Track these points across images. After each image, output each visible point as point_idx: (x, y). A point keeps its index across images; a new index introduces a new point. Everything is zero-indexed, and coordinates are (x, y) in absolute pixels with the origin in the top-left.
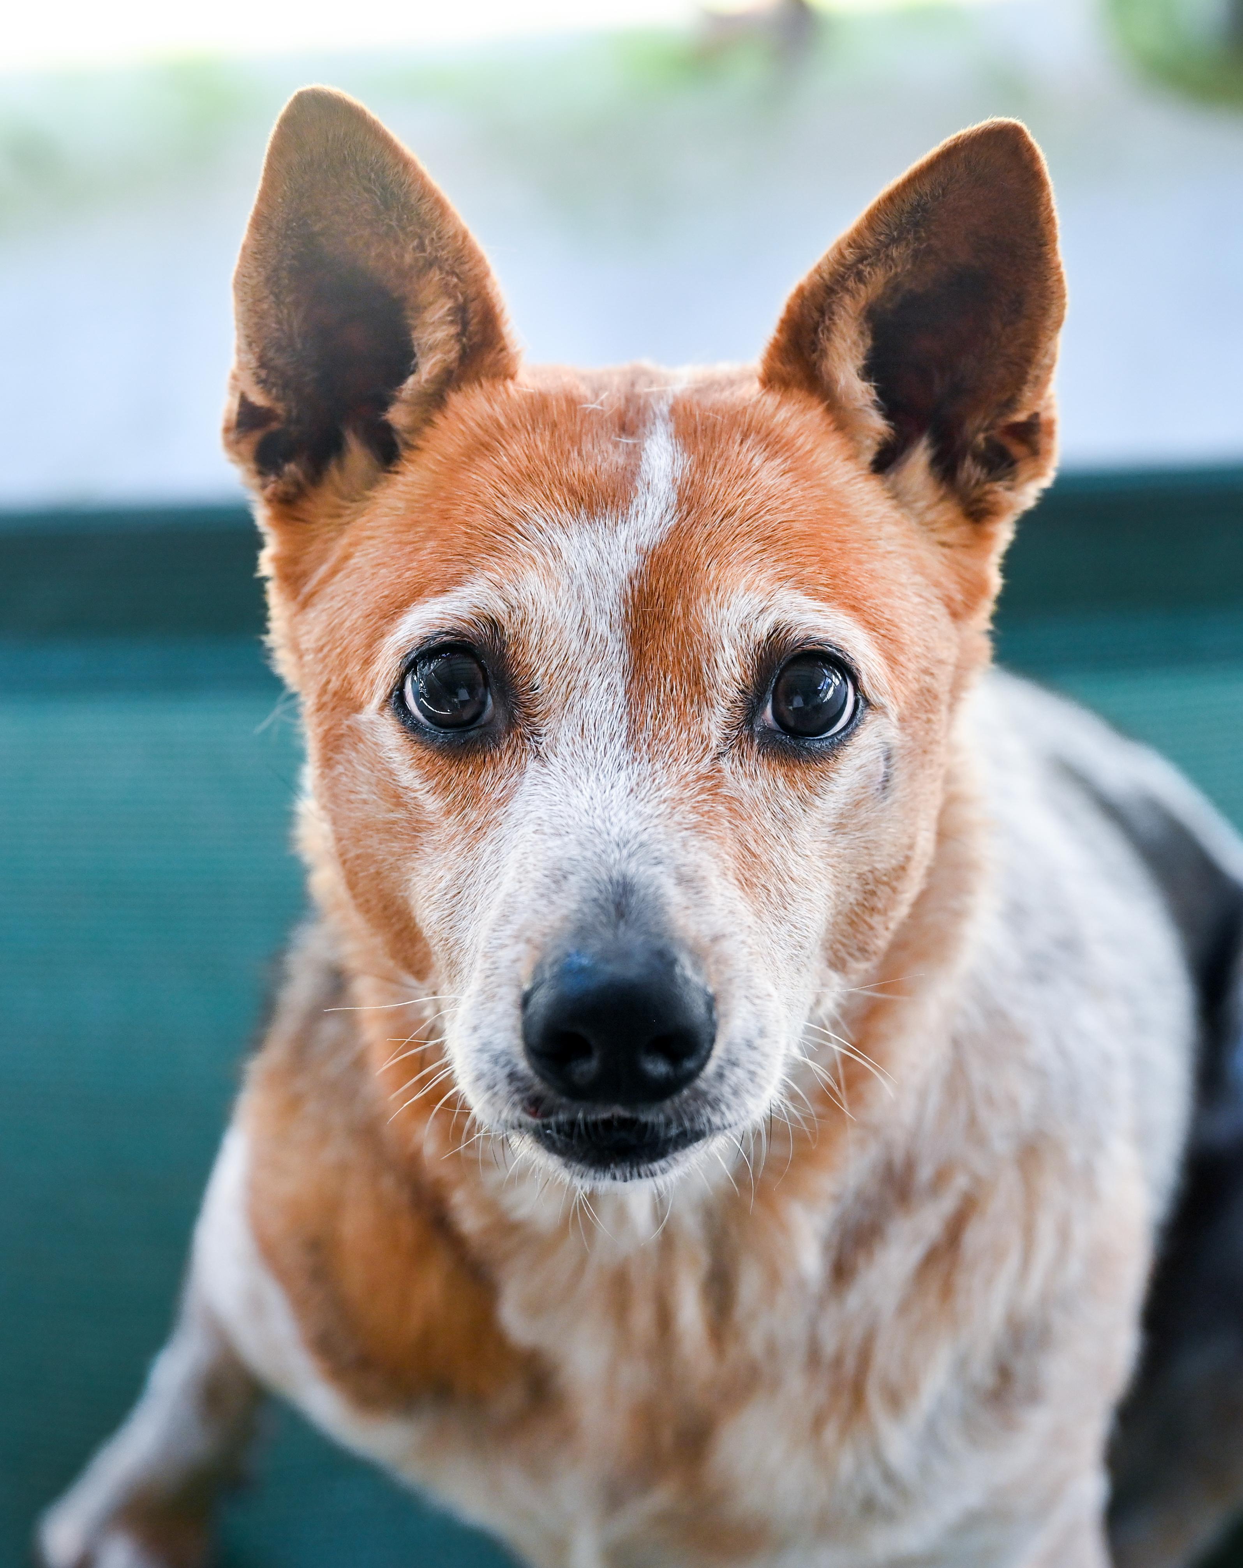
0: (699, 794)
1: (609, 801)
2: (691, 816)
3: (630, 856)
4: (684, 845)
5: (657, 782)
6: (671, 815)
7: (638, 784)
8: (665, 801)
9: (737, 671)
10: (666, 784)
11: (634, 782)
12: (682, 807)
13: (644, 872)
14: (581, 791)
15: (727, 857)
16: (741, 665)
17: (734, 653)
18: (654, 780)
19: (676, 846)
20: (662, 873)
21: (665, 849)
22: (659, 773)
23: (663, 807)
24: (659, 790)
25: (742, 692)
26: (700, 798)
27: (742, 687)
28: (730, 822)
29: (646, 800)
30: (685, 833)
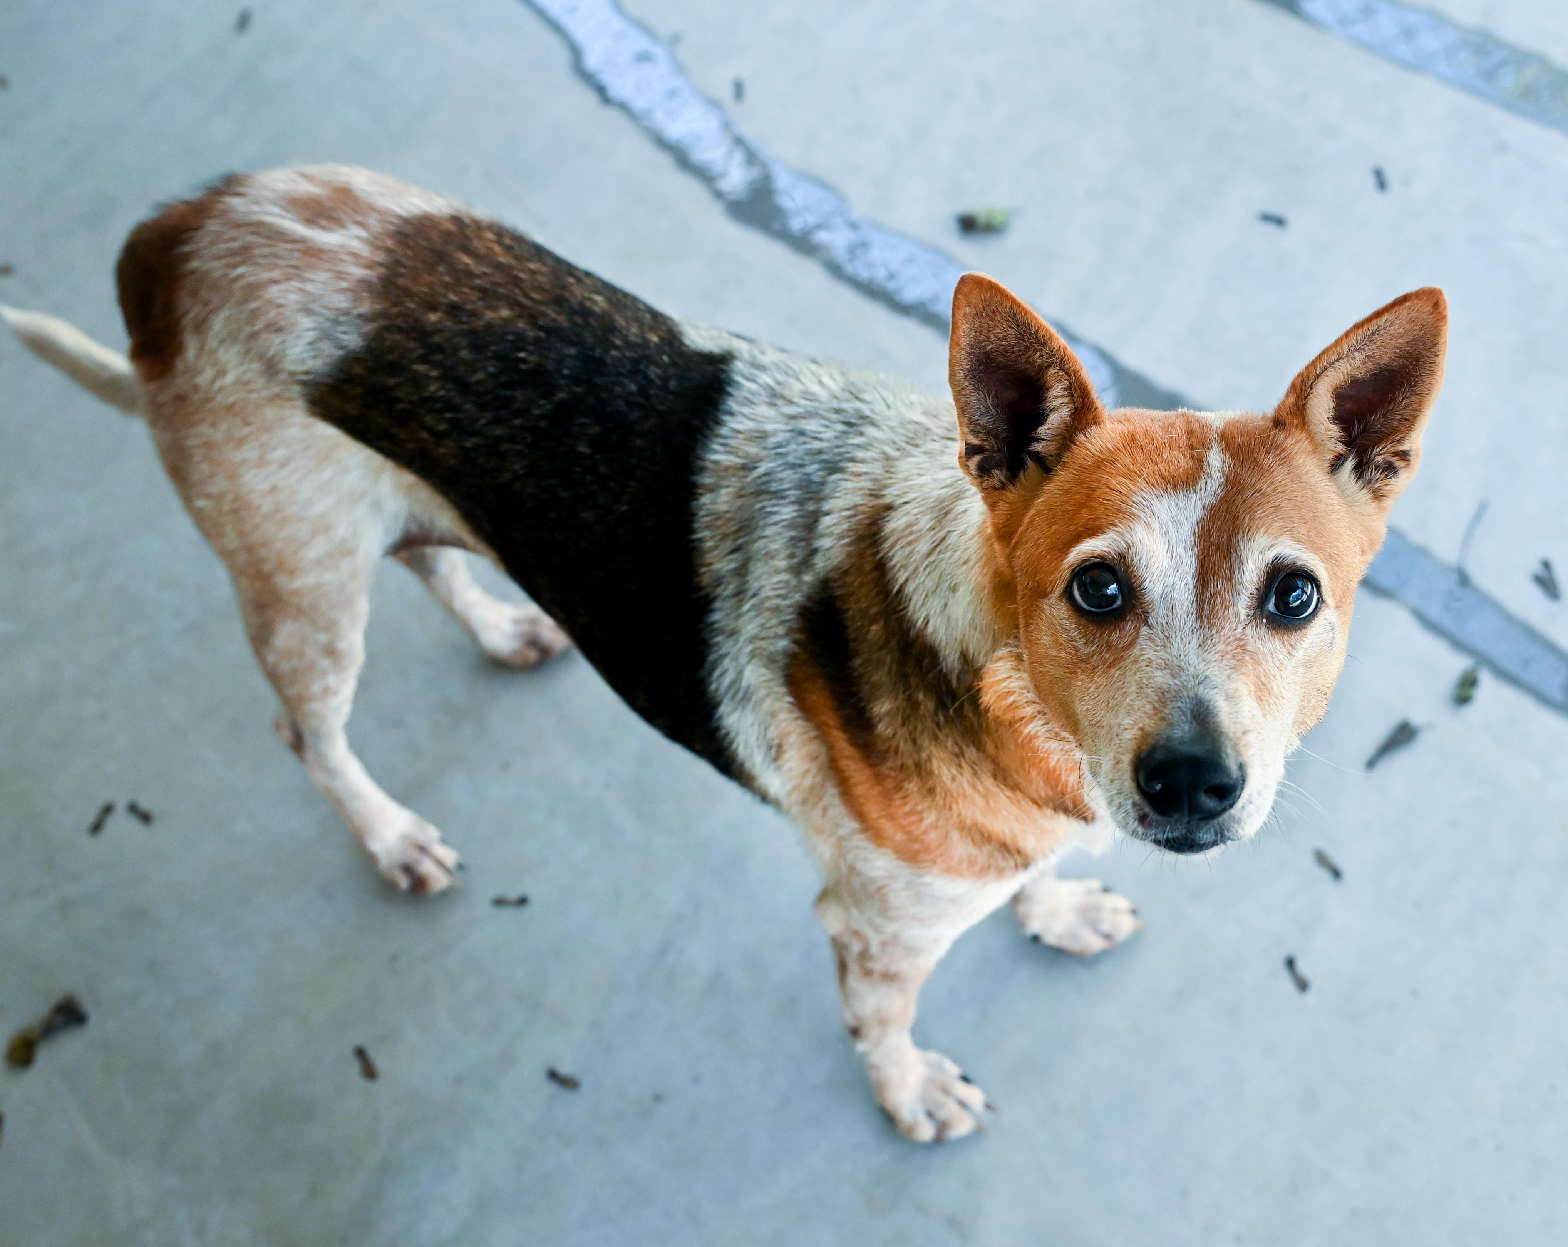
0: (1236, 649)
1: (1187, 651)
2: (1232, 661)
3: (1199, 683)
4: (1229, 677)
5: (1214, 640)
6: (1222, 660)
7: (1203, 642)
8: (1218, 652)
9: (1255, 579)
10: (1219, 642)
11: (1201, 641)
12: (1227, 656)
13: (1208, 693)
14: (1172, 644)
15: (1250, 684)
16: (1258, 575)
17: (1254, 567)
18: (1212, 639)
19: (1224, 678)
20: (1217, 693)
21: (1219, 680)
22: (1215, 636)
23: (1217, 655)
24: (1215, 646)
25: (1257, 589)
26: (1236, 651)
27: (1257, 587)
28: (1252, 666)
29: (1208, 652)
30: (1229, 671)
